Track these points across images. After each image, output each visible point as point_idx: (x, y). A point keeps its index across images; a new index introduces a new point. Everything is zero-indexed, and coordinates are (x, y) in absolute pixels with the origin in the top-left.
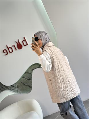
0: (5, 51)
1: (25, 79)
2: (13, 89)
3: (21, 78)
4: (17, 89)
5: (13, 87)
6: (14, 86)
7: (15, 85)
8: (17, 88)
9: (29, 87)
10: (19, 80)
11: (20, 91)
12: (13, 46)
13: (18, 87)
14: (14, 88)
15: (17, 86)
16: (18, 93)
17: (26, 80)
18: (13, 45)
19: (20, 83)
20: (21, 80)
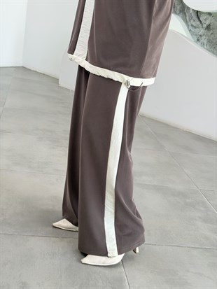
2: (192, 25)
4: (202, 31)
6: (201, 19)
7: (205, 20)
8: (206, 29)
11: (205, 42)
13: (208, 28)
14: (198, 23)
15: (208, 22)
16: (199, 43)
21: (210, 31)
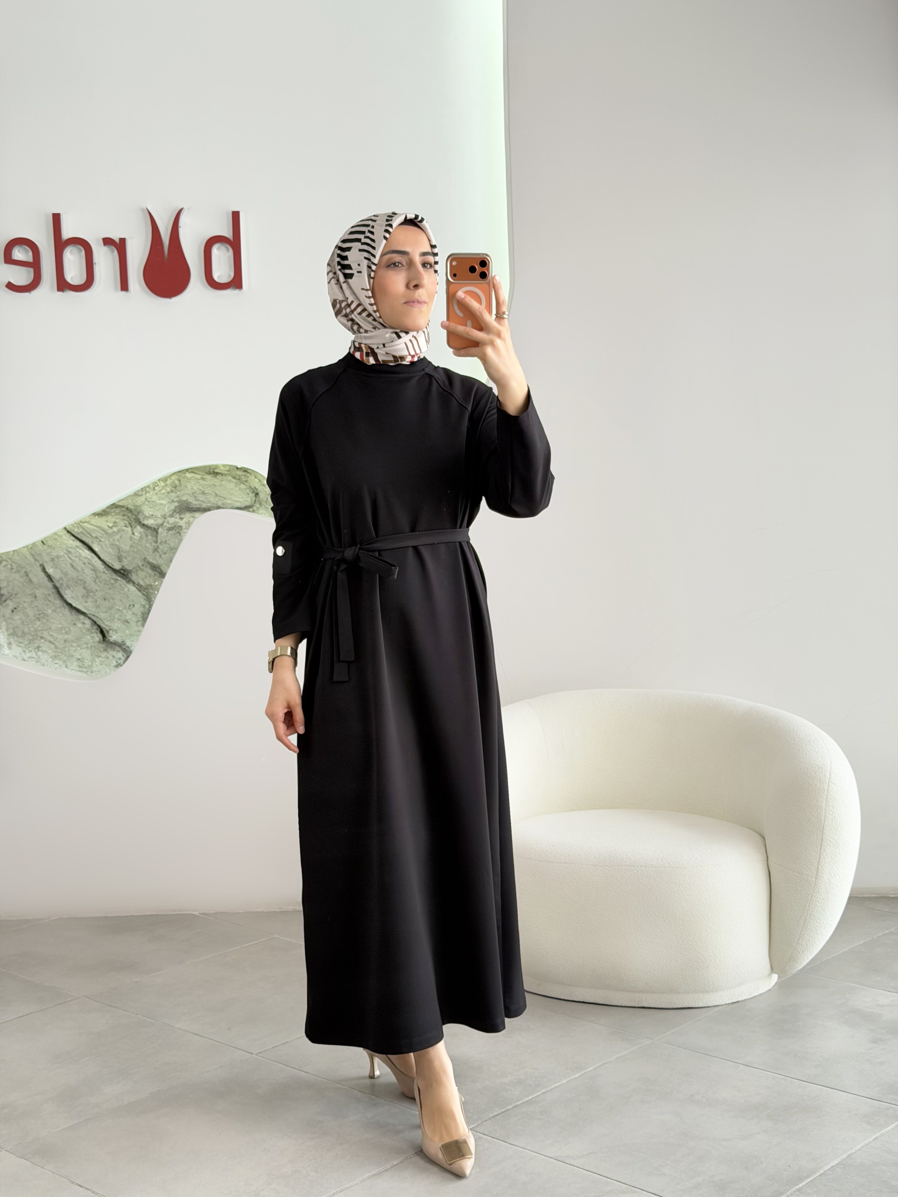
0: (19, 254)
1: (87, 553)
3: (55, 536)
9: (98, 637)
10: (32, 546)
12: (107, 241)
17: (95, 570)
18: (115, 236)
19: (30, 576)
20: (54, 554)
21: (6, 603)
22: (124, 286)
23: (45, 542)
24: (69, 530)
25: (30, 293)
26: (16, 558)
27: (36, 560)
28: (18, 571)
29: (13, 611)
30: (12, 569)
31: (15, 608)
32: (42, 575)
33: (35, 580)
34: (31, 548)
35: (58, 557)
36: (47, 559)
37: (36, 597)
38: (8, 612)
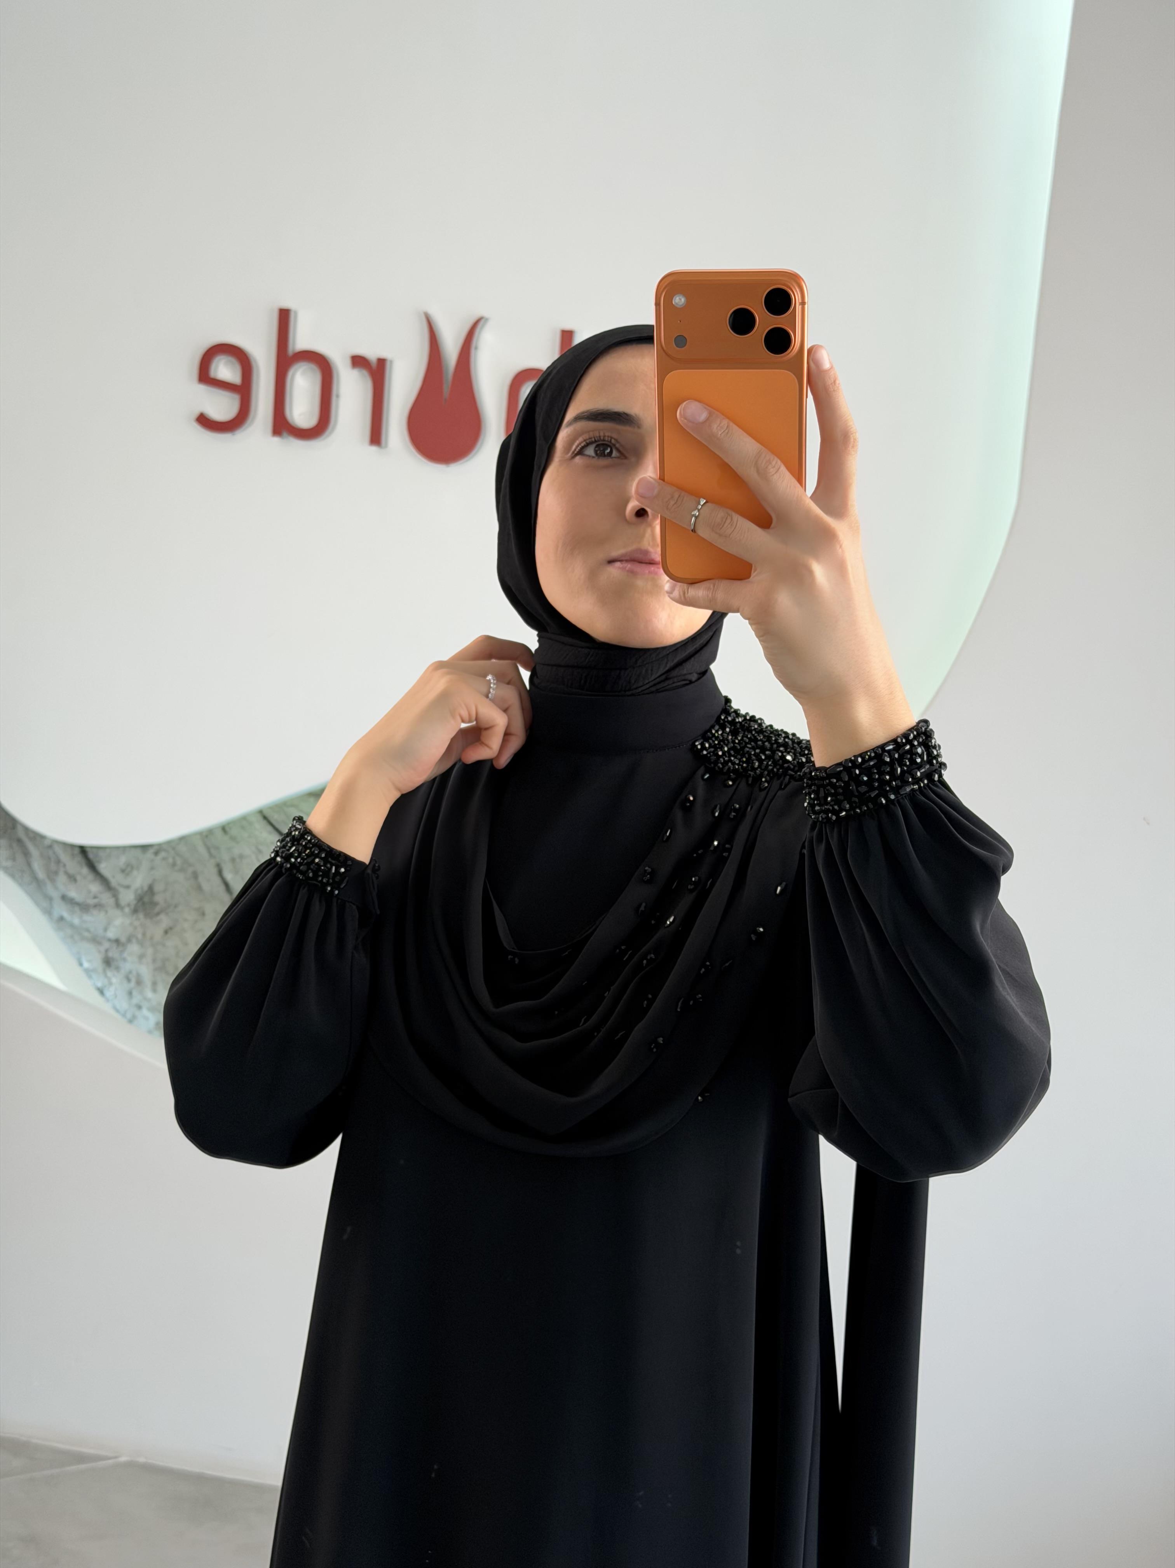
0: (223, 370)
2: (66, 899)
3: (243, 822)
4: (119, 923)
5: (85, 870)
6: (103, 867)
7: (126, 870)
8: (135, 911)
10: (206, 835)
12: (358, 361)
13: (145, 904)
14: (95, 887)
15: (139, 880)
16: (116, 979)
18: (372, 353)
19: (201, 879)
20: (236, 851)
21: (158, 918)
22: (376, 437)
23: (227, 829)
24: (267, 815)
25: (233, 435)
26: (182, 848)
27: (211, 855)
28: (182, 870)
29: (166, 932)
30: (174, 865)
31: (171, 928)
32: (217, 880)
33: (206, 887)
34: (207, 836)
35: (241, 857)
36: (226, 857)
37: (203, 914)
38: (157, 932)
